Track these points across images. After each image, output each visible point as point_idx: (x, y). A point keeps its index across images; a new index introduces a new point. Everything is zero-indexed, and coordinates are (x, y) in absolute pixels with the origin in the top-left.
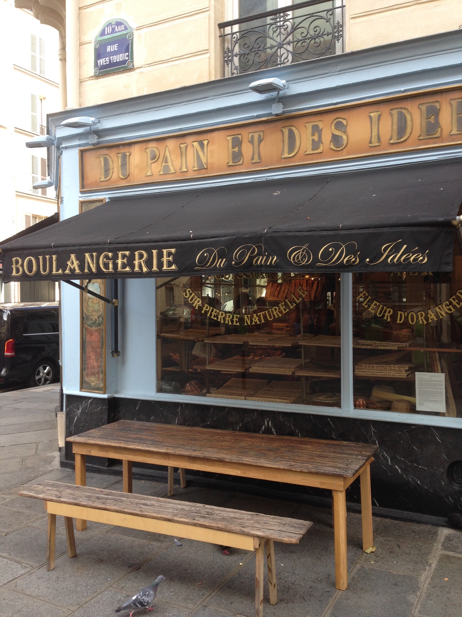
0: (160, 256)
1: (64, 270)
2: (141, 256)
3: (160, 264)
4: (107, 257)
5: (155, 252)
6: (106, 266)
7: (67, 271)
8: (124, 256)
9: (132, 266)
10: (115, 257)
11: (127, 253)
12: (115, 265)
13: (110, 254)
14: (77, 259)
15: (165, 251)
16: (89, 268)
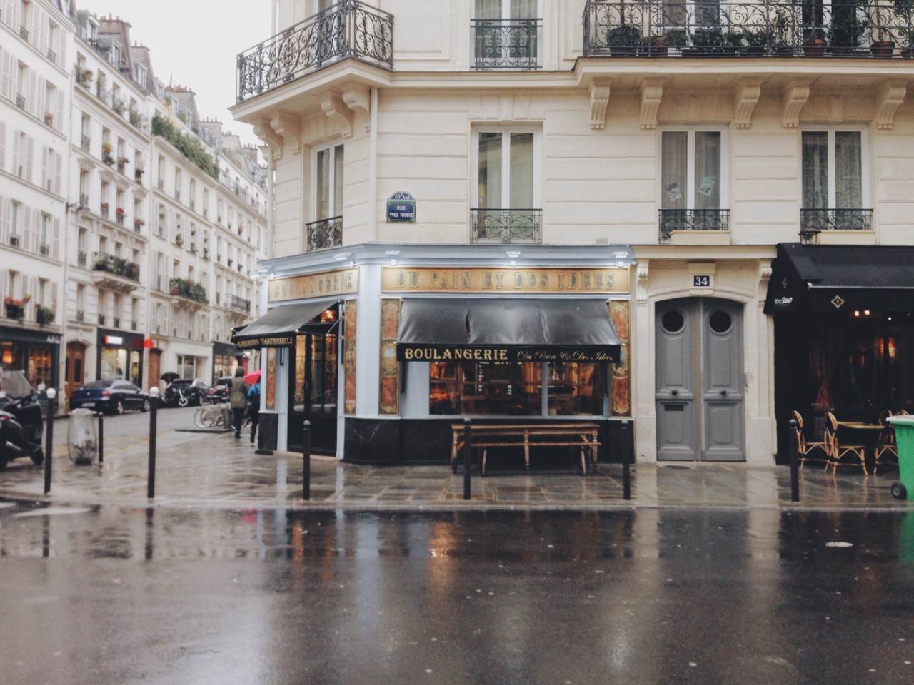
0: (499, 353)
1: (442, 356)
2: (488, 352)
3: (499, 356)
4: (469, 352)
5: (496, 351)
6: (468, 356)
7: (444, 358)
8: (478, 352)
9: (483, 357)
10: (473, 352)
11: (480, 350)
12: (473, 356)
13: (470, 351)
14: (450, 351)
15: (501, 351)
16: (458, 356)
